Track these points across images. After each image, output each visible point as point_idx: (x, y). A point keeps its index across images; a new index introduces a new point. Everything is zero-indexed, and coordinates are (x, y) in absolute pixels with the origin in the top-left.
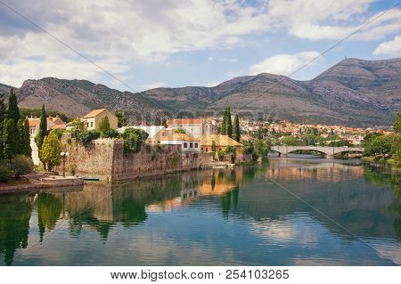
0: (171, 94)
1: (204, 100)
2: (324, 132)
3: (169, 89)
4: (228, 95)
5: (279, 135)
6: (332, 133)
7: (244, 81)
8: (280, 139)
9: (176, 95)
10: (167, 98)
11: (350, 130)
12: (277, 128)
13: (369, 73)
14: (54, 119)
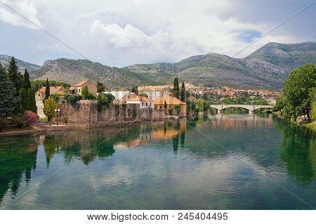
0: (146, 68)
1: (169, 72)
2: (252, 94)
3: (144, 65)
4: (185, 69)
5: (220, 97)
6: (258, 95)
7: (197, 59)
8: (221, 99)
9: (149, 69)
10: (143, 71)
11: (270, 93)
12: (219, 93)
13: (285, 53)
14: (59, 87)
